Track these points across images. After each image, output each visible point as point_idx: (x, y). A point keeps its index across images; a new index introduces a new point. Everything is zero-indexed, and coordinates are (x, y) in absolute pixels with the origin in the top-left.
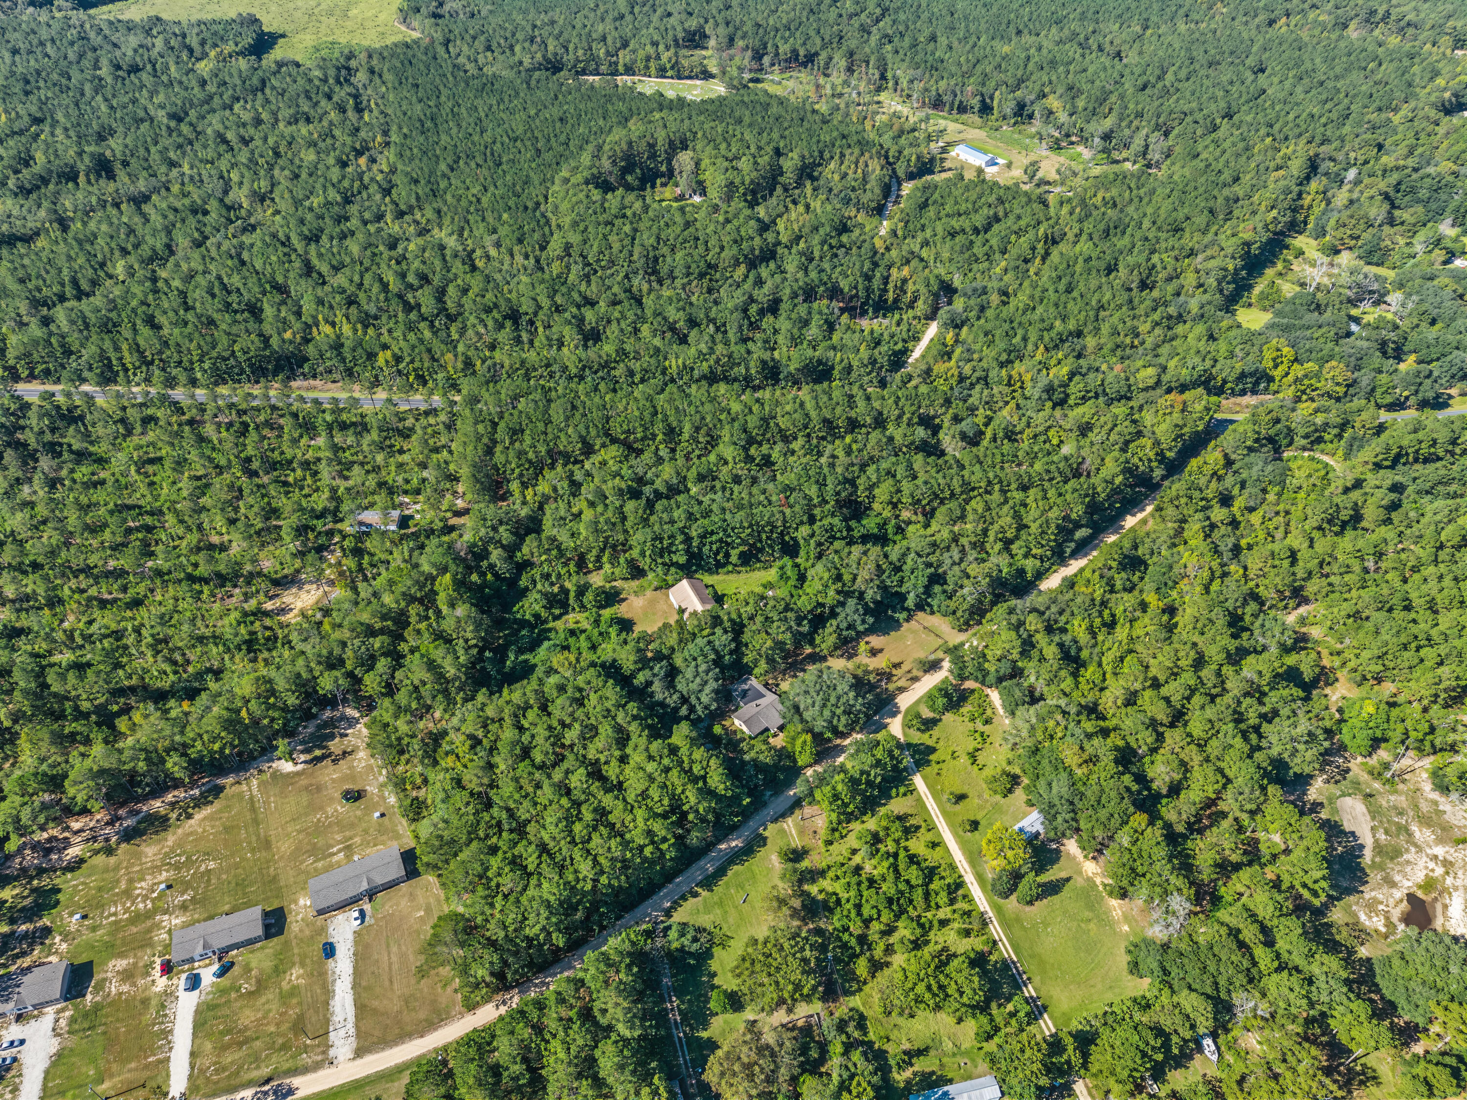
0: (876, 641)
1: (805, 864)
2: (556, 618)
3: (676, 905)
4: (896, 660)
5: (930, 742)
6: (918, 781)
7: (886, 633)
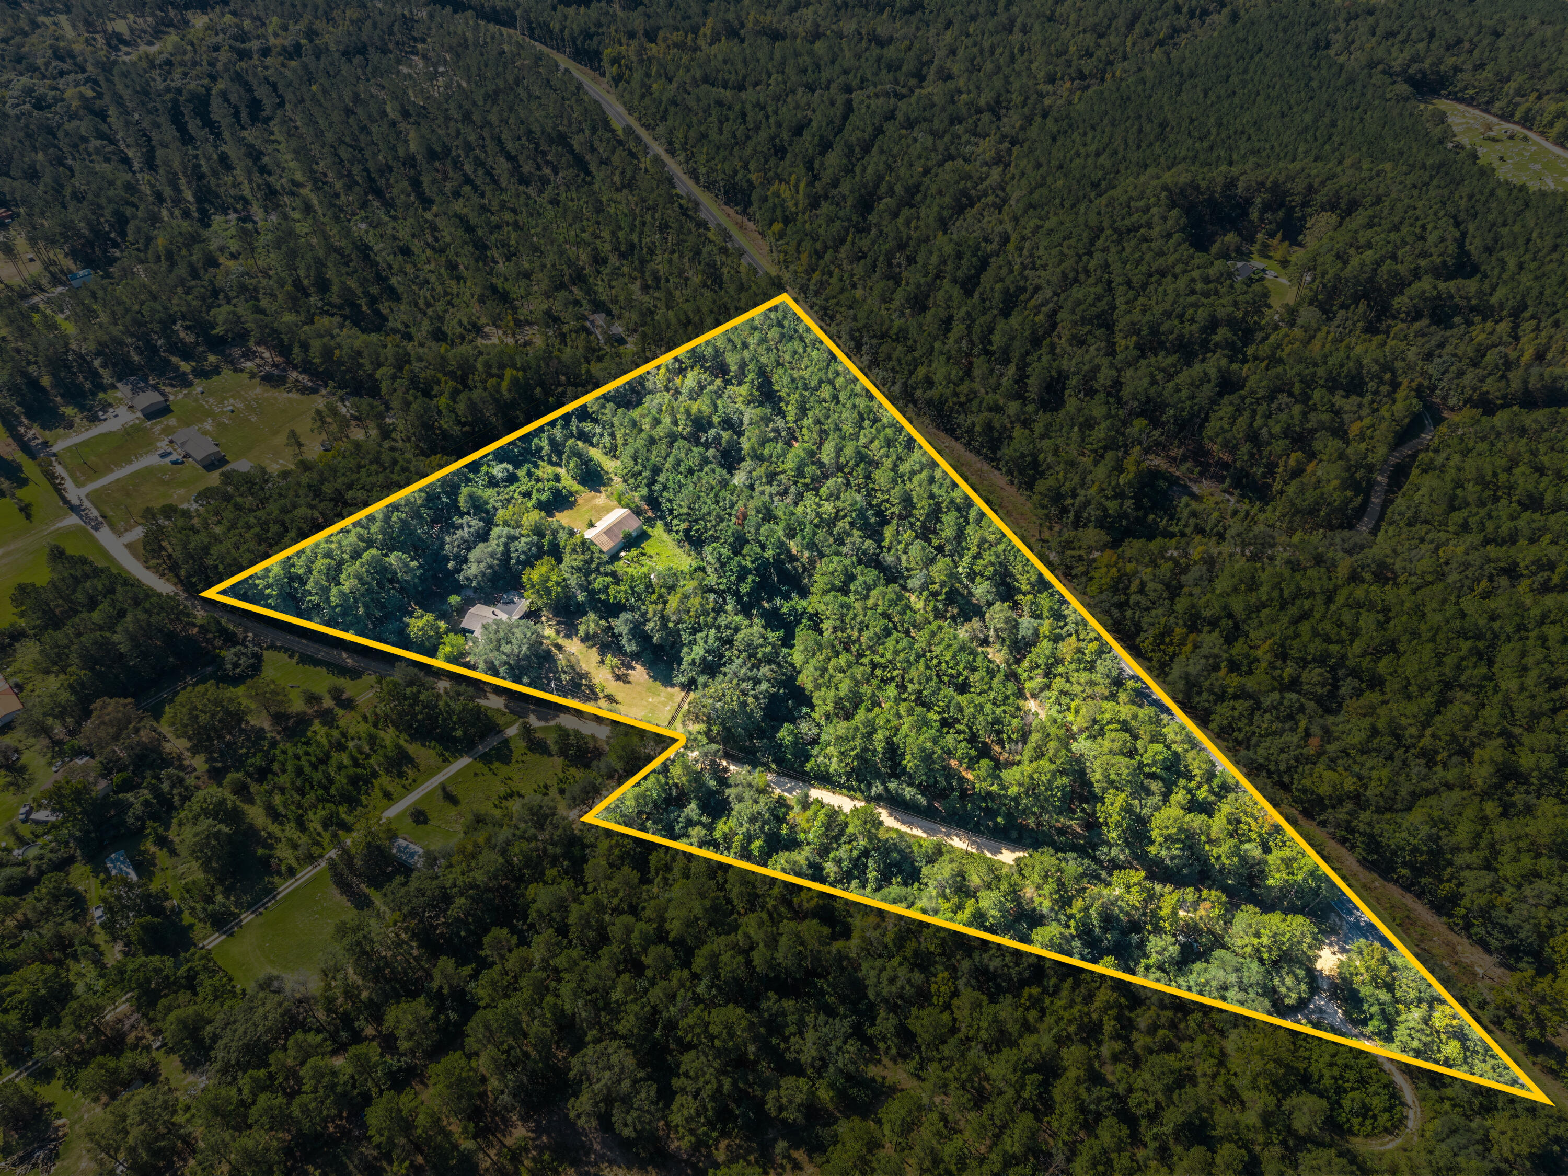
0: (639, 673)
1: (340, 712)
2: (550, 462)
3: (279, 649)
4: (619, 697)
5: (515, 757)
6: (465, 761)
7: (655, 678)
